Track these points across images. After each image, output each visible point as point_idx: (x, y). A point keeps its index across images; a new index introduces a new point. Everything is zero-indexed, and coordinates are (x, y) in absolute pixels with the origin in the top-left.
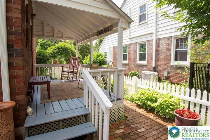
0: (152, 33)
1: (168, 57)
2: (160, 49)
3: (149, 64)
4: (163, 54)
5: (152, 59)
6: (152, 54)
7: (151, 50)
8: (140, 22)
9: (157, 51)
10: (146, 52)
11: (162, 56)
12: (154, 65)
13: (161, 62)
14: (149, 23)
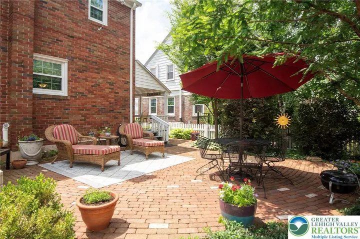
0: (179, 90)
1: (191, 110)
2: (185, 104)
3: (177, 115)
4: (187, 107)
5: (179, 111)
6: (179, 108)
7: (178, 104)
8: (168, 79)
9: (183, 105)
10: (174, 106)
11: (186, 109)
12: (180, 117)
13: (186, 114)
14: (176, 81)
